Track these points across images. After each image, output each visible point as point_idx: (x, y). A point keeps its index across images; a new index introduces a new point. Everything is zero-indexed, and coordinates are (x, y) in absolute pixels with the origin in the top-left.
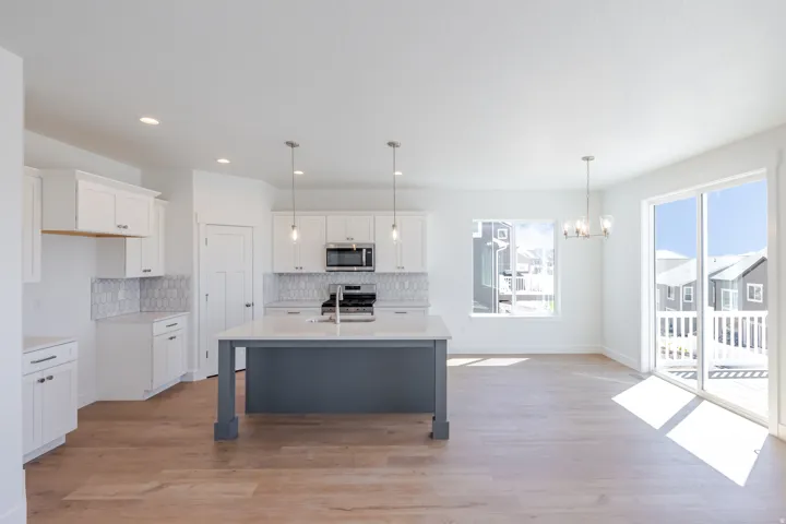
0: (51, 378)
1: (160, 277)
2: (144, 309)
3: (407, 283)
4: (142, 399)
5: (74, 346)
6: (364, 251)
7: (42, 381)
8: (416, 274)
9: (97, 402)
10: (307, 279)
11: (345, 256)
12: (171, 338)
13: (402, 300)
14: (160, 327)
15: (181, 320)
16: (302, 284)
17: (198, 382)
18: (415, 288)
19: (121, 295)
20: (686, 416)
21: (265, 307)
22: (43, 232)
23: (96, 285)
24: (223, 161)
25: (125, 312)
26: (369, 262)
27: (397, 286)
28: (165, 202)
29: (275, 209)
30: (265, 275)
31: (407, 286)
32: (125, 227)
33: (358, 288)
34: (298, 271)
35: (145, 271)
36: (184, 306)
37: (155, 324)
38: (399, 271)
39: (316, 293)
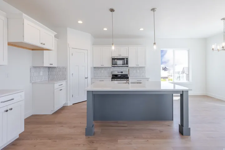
0: (11, 109)
1: (55, 67)
2: (50, 79)
4: (50, 114)
5: (23, 94)
6: (125, 59)
7: (7, 111)
9: (33, 116)
10: (104, 69)
12: (61, 90)
14: (57, 85)
15: (64, 83)
16: (102, 71)
17: (70, 106)
19: (41, 73)
21: (91, 79)
23: (32, 69)
24: (80, 22)
25: (43, 80)
26: (127, 63)
28: (58, 39)
29: (93, 45)
30: (91, 68)
31: (138, 72)
32: (44, 44)
33: (122, 72)
34: (102, 66)
35: (51, 64)
36: (65, 78)
37: (55, 84)
38: (137, 66)
39: (107, 74)
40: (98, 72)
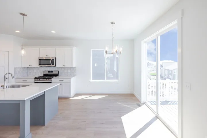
6: (51, 60)
8: (70, 67)
11: (43, 62)
13: (68, 76)
18: (72, 72)
20: (152, 123)
27: (66, 71)
31: (69, 71)
33: (52, 72)
34: (30, 66)
39: (39, 73)
40: (31, 71)
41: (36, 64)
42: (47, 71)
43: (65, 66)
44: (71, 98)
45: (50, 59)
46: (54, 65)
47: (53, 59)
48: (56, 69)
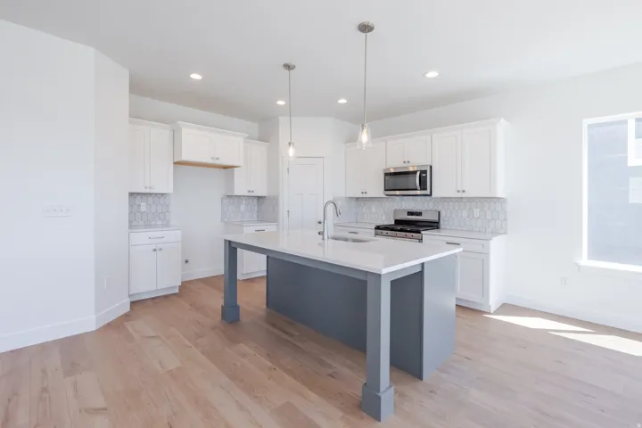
0: (160, 250)
1: (264, 197)
2: (259, 219)
3: (477, 212)
5: (179, 233)
6: (418, 173)
7: (155, 251)
11: (398, 180)
13: (472, 231)
18: (489, 217)
19: (243, 208)
22: (175, 163)
23: (224, 200)
24: (281, 103)
25: (246, 220)
26: (423, 185)
28: (267, 144)
31: (477, 214)
32: (218, 159)
33: (420, 214)
34: (364, 195)
35: (249, 192)
38: (460, 195)
39: (384, 217)
40: (364, 210)
41: (376, 188)
42: (404, 210)
43: (464, 195)
44: (489, 313)
45: (415, 172)
46: (428, 192)
47: (425, 172)
48: (431, 206)
